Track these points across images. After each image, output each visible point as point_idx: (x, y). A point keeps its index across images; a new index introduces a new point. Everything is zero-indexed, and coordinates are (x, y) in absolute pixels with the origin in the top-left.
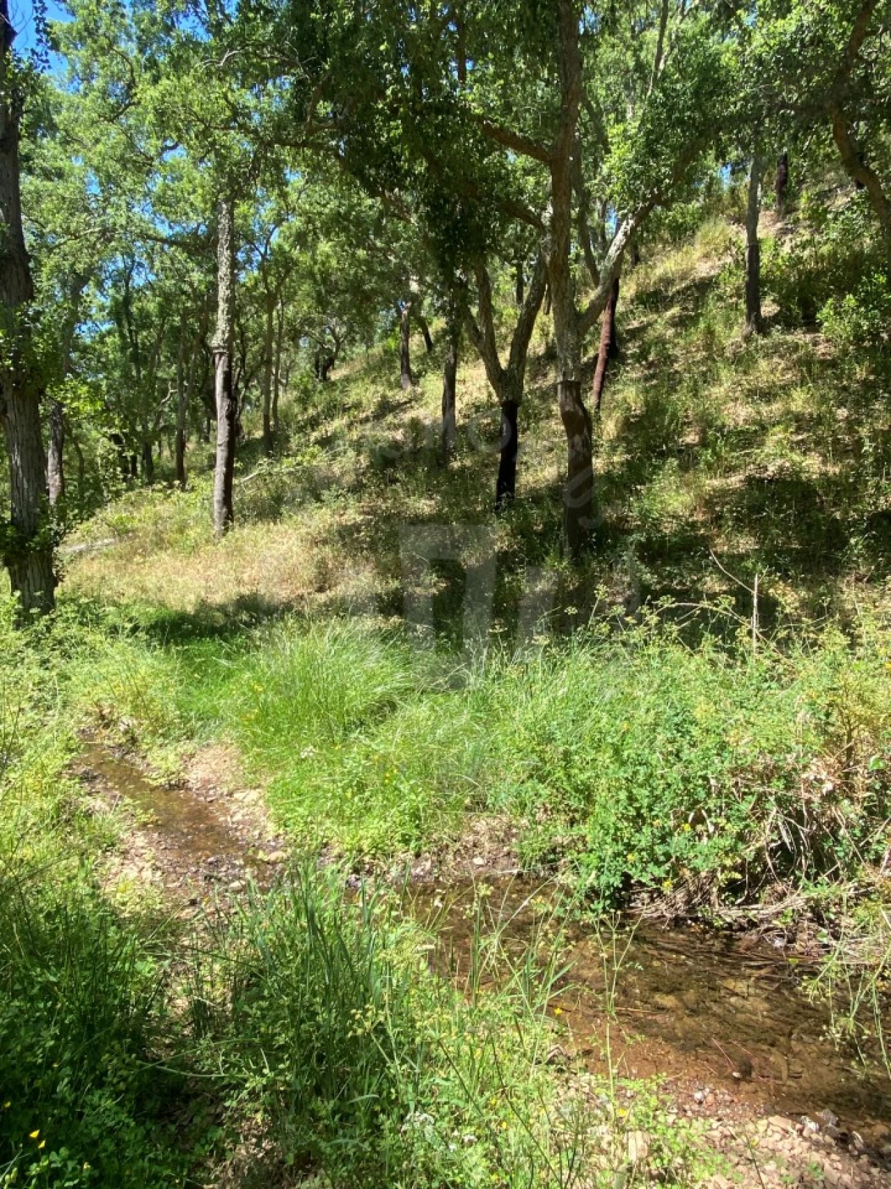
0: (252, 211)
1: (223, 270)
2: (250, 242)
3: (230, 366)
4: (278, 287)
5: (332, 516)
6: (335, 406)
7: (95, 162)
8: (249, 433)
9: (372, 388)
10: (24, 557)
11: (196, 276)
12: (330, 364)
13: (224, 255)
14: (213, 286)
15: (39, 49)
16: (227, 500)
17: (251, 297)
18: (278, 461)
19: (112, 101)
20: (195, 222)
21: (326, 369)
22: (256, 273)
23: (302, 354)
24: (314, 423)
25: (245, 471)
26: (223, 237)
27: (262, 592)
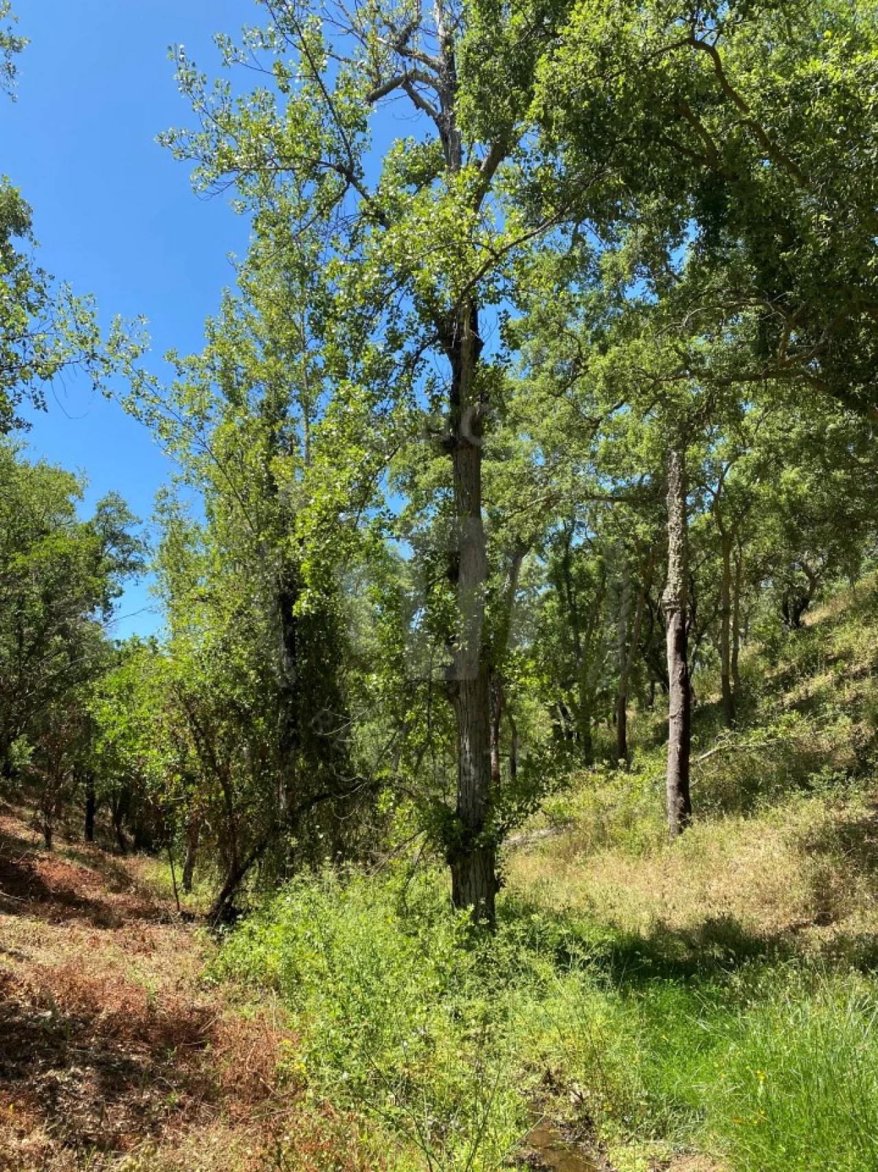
0: (703, 451)
1: (674, 519)
2: (700, 484)
3: (683, 624)
4: (734, 527)
5: (828, 807)
6: (815, 659)
7: (542, 436)
8: (702, 698)
9: (867, 631)
10: (467, 855)
11: (641, 529)
12: (803, 606)
13: (674, 503)
14: (661, 536)
15: (502, 353)
16: (682, 786)
17: (703, 541)
18: (743, 732)
19: (559, 377)
20: (640, 475)
21: (797, 613)
22: (708, 515)
23: (764, 597)
24: (787, 681)
25: (702, 747)
26: (673, 485)
27: (737, 916)
